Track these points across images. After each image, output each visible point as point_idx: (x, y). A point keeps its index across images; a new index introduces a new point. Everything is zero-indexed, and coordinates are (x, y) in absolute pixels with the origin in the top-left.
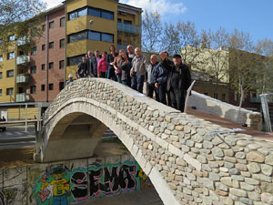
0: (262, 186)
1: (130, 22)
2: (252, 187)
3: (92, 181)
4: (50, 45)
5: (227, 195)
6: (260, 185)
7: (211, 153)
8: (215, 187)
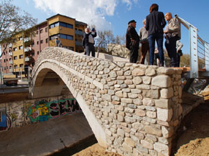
0: (144, 93)
1: (81, 30)
2: (136, 95)
3: (61, 107)
4: (41, 42)
5: (119, 104)
6: (142, 92)
7: (109, 76)
8: (112, 100)
